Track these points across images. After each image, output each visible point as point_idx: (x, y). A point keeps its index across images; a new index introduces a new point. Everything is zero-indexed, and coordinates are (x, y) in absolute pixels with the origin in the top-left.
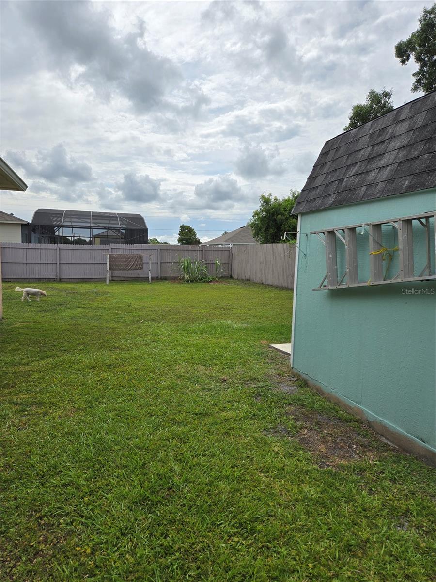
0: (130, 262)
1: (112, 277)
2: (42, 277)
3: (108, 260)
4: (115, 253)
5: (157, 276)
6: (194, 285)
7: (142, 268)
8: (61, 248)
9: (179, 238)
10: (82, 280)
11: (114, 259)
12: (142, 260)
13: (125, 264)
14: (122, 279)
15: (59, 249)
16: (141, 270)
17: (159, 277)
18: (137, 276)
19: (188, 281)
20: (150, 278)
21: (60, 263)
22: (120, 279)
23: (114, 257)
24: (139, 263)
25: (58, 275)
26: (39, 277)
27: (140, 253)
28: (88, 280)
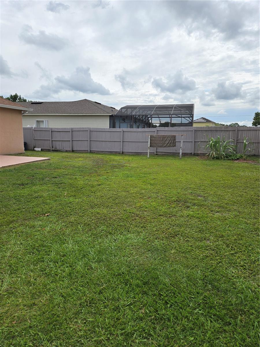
0: (166, 141)
1: (156, 152)
2: (112, 151)
3: (149, 140)
4: (155, 134)
5: (191, 152)
6: (219, 162)
7: (175, 146)
8: (124, 131)
9: (254, 122)
10: (136, 153)
11: (154, 139)
12: (175, 139)
13: (161, 142)
14: (164, 154)
15: (123, 132)
16: (175, 147)
17: (193, 153)
18: (175, 152)
19: (214, 158)
20: (181, 154)
21: (123, 141)
22: (162, 154)
23: (154, 137)
24: (173, 141)
25: (121, 149)
26: (111, 151)
27: (173, 134)
28: (140, 154)
